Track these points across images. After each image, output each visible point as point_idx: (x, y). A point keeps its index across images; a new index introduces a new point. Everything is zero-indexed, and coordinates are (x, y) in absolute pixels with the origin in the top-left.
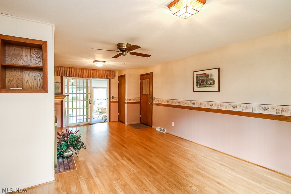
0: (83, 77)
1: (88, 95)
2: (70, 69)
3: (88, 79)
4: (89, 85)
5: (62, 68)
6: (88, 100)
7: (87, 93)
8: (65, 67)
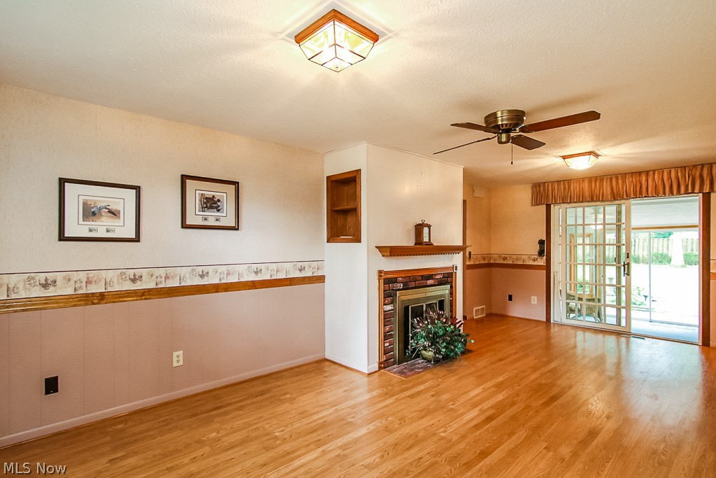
0: (603, 201)
1: (619, 248)
2: (564, 184)
3: (617, 202)
4: (623, 220)
5: (548, 186)
6: (619, 262)
7: (619, 244)
8: (552, 182)
